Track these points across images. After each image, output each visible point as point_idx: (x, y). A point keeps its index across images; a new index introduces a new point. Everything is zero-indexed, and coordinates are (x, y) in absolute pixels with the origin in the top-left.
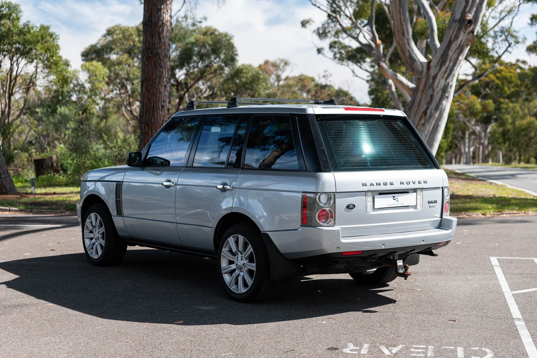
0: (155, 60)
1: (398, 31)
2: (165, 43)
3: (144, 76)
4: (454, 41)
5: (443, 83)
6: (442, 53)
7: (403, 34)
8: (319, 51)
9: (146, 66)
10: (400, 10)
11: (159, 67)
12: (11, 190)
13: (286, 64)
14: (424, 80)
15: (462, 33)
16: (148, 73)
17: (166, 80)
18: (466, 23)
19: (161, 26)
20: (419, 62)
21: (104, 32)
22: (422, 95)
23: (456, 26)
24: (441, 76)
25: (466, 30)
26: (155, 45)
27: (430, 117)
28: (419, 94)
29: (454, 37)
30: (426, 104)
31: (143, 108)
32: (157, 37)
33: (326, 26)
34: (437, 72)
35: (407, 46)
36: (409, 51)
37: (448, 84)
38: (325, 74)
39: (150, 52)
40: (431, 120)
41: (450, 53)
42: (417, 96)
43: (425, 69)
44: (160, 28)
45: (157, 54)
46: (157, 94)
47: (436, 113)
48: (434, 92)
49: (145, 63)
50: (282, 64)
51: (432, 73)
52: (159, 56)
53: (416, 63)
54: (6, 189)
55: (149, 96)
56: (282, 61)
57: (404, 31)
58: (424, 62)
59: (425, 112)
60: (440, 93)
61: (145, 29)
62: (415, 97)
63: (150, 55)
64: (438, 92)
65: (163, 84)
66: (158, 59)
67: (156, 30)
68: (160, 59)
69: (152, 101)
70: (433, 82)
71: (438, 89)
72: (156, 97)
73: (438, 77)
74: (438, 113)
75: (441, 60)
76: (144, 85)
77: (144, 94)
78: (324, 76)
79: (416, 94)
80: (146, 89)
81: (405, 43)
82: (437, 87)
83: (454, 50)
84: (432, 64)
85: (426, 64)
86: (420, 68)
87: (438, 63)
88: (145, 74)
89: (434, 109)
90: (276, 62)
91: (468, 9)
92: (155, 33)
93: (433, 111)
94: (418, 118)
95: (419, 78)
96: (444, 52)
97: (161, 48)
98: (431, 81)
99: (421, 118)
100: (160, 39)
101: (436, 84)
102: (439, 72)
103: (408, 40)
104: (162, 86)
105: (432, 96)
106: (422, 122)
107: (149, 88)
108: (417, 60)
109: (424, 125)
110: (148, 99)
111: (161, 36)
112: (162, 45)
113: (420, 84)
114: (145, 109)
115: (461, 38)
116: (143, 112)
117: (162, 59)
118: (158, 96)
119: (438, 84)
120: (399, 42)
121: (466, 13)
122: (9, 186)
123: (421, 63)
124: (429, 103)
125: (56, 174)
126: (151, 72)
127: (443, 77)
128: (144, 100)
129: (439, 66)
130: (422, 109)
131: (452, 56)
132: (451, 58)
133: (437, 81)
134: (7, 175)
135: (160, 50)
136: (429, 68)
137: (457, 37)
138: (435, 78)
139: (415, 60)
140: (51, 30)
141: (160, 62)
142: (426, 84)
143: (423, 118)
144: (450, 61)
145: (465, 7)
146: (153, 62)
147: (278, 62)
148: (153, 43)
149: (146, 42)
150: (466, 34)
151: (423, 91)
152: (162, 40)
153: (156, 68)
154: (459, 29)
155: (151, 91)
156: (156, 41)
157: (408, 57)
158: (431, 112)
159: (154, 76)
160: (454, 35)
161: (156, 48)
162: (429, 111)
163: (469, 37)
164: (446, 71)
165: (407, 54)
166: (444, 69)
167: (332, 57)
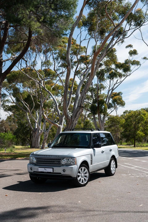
4: (78, 112)
5: (75, 122)
6: (75, 114)
7: (66, 109)
18: (82, 107)
23: (79, 108)
28: (69, 125)
41: (77, 115)
51: (73, 120)
70: (73, 122)
71: (74, 124)
81: (66, 112)
84: (72, 117)
86: (70, 118)
95: (69, 121)
105: (73, 126)
129: (74, 118)
136: (72, 118)
137: (79, 110)
138: (73, 121)
142: (71, 122)
144: (77, 117)
145: (81, 103)
154: (80, 109)
164: (76, 119)
165: (67, 115)
167: (3, 109)
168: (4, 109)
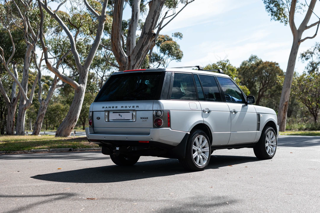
1: (115, 37)
4: (145, 45)
7: (118, 39)
10: (118, 24)
15: (150, 41)
18: (153, 35)
20: (125, 57)
23: (146, 36)
25: (152, 39)
29: (145, 43)
35: (119, 46)
36: (120, 50)
41: (143, 52)
43: (128, 61)
51: (132, 64)
53: (123, 57)
57: (118, 37)
58: (127, 57)
73: (135, 66)
81: (118, 44)
83: (145, 51)
84: (131, 58)
86: (125, 60)
87: (135, 58)
91: (153, 27)
95: (124, 66)
96: (139, 51)
98: (131, 68)
102: (136, 63)
103: (120, 43)
115: (148, 44)
121: (152, 29)
127: (138, 67)
129: (136, 60)
131: (143, 54)
136: (130, 61)
137: (147, 43)
139: (123, 55)
144: (142, 57)
150: (151, 42)
154: (148, 39)
157: (119, 53)
160: (145, 42)
163: (152, 44)
164: (139, 63)
166: (138, 61)
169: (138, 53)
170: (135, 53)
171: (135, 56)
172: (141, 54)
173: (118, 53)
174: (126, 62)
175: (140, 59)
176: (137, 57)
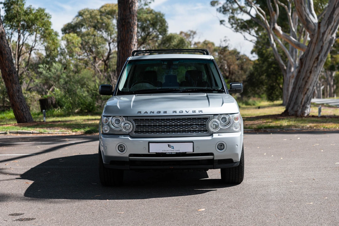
0: (127, 27)
1: (298, 2)
2: (134, 15)
3: (120, 38)
5: (329, 38)
6: (329, 16)
7: (301, 4)
8: (222, 22)
9: (121, 31)
11: (130, 32)
12: (29, 120)
13: (195, 33)
14: (316, 36)
16: (123, 36)
17: (135, 41)
19: (131, 3)
20: (312, 23)
21: (77, 14)
22: (315, 46)
24: (328, 33)
26: (127, 16)
27: (321, 61)
28: (313, 45)
29: (337, 5)
30: (318, 52)
31: (120, 60)
32: (128, 11)
33: (226, 6)
34: (325, 30)
35: (304, 12)
36: (305, 16)
37: (333, 38)
38: (225, 39)
39: (123, 21)
40: (321, 63)
41: (335, 16)
42: (311, 47)
43: (317, 28)
44: (130, 4)
45: (129, 23)
46: (129, 51)
47: (325, 58)
48: (323, 43)
49: (120, 29)
50: (192, 34)
51: (322, 30)
52: (130, 24)
53: (310, 24)
54: (26, 119)
55: (124, 52)
56: (192, 32)
57: (302, 1)
58: (315, 23)
59: (317, 58)
60: (328, 44)
61: (120, 6)
62: (310, 48)
63: (124, 24)
64: (326, 44)
65: (133, 43)
66: (129, 25)
67: (128, 6)
68: (130, 26)
69: (126, 55)
70: (323, 36)
71: (327, 41)
72: (129, 52)
73: (326, 33)
74: (326, 58)
75: (328, 21)
76: (120, 44)
77: (120, 51)
78: (224, 41)
79: (311, 45)
80: (121, 47)
81: (302, 10)
82: (326, 40)
83: (337, 14)
84: (321, 24)
85: (317, 24)
86: (313, 27)
87: (326, 23)
88: (121, 37)
89: (323, 55)
90: (187, 32)
92: (127, 8)
93: (323, 57)
94: (312, 63)
95: (312, 35)
96: (330, 15)
97: (131, 18)
98: (321, 36)
99: (314, 62)
100: (130, 12)
101: (324, 38)
102: (327, 29)
103: (304, 8)
104: (132, 44)
105: (322, 47)
106: (315, 65)
107: (124, 46)
108: (311, 21)
109: (316, 67)
110: (123, 54)
111: (131, 10)
112: (132, 16)
113: (313, 38)
114: (121, 61)
116: (119, 63)
117: (132, 26)
118: (130, 52)
119: (326, 38)
120: (298, 9)
122: (28, 117)
123: (314, 24)
124: (320, 52)
125: (55, 109)
126: (124, 35)
127: (329, 33)
128: (120, 55)
129: (326, 25)
130: (315, 56)
131: (336, 18)
132: (335, 20)
133: (325, 36)
134: (27, 109)
135: (130, 20)
136: (319, 27)
138: (324, 34)
139: (309, 22)
140: (46, 11)
141: (130, 28)
142: (317, 38)
143: (316, 62)
144: (335, 22)
146: (125, 28)
147: (189, 33)
148: (125, 15)
149: (121, 15)
151: (315, 44)
152: (132, 13)
153: (128, 32)
155: (125, 49)
156: (128, 14)
157: (305, 20)
158: (321, 58)
159: (127, 38)
160: (337, 4)
161: (128, 19)
162: (320, 58)
164: (331, 29)
165: (304, 18)
166: (330, 27)
167: (230, 26)
168: (233, 27)
169: (329, 18)
170: (326, 18)
171: (325, 21)
172: (333, 17)
173: (303, 20)
174: (315, 29)
175: (332, 24)
176: (327, 23)
